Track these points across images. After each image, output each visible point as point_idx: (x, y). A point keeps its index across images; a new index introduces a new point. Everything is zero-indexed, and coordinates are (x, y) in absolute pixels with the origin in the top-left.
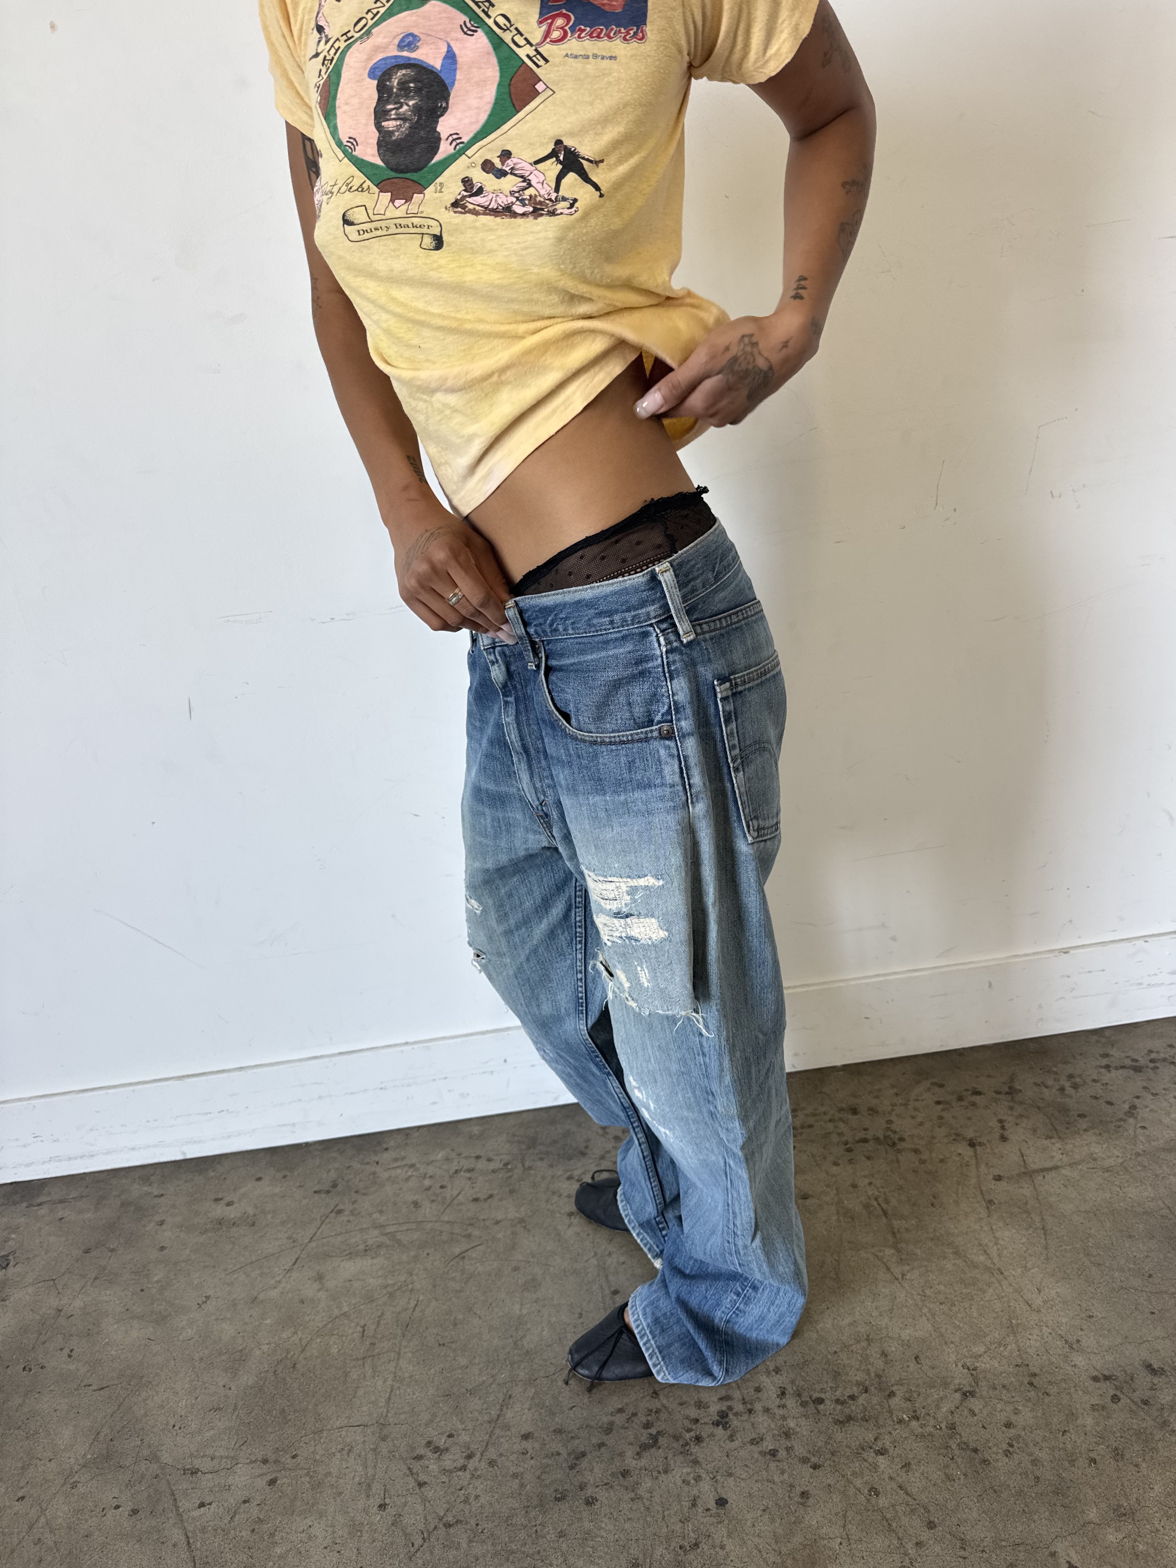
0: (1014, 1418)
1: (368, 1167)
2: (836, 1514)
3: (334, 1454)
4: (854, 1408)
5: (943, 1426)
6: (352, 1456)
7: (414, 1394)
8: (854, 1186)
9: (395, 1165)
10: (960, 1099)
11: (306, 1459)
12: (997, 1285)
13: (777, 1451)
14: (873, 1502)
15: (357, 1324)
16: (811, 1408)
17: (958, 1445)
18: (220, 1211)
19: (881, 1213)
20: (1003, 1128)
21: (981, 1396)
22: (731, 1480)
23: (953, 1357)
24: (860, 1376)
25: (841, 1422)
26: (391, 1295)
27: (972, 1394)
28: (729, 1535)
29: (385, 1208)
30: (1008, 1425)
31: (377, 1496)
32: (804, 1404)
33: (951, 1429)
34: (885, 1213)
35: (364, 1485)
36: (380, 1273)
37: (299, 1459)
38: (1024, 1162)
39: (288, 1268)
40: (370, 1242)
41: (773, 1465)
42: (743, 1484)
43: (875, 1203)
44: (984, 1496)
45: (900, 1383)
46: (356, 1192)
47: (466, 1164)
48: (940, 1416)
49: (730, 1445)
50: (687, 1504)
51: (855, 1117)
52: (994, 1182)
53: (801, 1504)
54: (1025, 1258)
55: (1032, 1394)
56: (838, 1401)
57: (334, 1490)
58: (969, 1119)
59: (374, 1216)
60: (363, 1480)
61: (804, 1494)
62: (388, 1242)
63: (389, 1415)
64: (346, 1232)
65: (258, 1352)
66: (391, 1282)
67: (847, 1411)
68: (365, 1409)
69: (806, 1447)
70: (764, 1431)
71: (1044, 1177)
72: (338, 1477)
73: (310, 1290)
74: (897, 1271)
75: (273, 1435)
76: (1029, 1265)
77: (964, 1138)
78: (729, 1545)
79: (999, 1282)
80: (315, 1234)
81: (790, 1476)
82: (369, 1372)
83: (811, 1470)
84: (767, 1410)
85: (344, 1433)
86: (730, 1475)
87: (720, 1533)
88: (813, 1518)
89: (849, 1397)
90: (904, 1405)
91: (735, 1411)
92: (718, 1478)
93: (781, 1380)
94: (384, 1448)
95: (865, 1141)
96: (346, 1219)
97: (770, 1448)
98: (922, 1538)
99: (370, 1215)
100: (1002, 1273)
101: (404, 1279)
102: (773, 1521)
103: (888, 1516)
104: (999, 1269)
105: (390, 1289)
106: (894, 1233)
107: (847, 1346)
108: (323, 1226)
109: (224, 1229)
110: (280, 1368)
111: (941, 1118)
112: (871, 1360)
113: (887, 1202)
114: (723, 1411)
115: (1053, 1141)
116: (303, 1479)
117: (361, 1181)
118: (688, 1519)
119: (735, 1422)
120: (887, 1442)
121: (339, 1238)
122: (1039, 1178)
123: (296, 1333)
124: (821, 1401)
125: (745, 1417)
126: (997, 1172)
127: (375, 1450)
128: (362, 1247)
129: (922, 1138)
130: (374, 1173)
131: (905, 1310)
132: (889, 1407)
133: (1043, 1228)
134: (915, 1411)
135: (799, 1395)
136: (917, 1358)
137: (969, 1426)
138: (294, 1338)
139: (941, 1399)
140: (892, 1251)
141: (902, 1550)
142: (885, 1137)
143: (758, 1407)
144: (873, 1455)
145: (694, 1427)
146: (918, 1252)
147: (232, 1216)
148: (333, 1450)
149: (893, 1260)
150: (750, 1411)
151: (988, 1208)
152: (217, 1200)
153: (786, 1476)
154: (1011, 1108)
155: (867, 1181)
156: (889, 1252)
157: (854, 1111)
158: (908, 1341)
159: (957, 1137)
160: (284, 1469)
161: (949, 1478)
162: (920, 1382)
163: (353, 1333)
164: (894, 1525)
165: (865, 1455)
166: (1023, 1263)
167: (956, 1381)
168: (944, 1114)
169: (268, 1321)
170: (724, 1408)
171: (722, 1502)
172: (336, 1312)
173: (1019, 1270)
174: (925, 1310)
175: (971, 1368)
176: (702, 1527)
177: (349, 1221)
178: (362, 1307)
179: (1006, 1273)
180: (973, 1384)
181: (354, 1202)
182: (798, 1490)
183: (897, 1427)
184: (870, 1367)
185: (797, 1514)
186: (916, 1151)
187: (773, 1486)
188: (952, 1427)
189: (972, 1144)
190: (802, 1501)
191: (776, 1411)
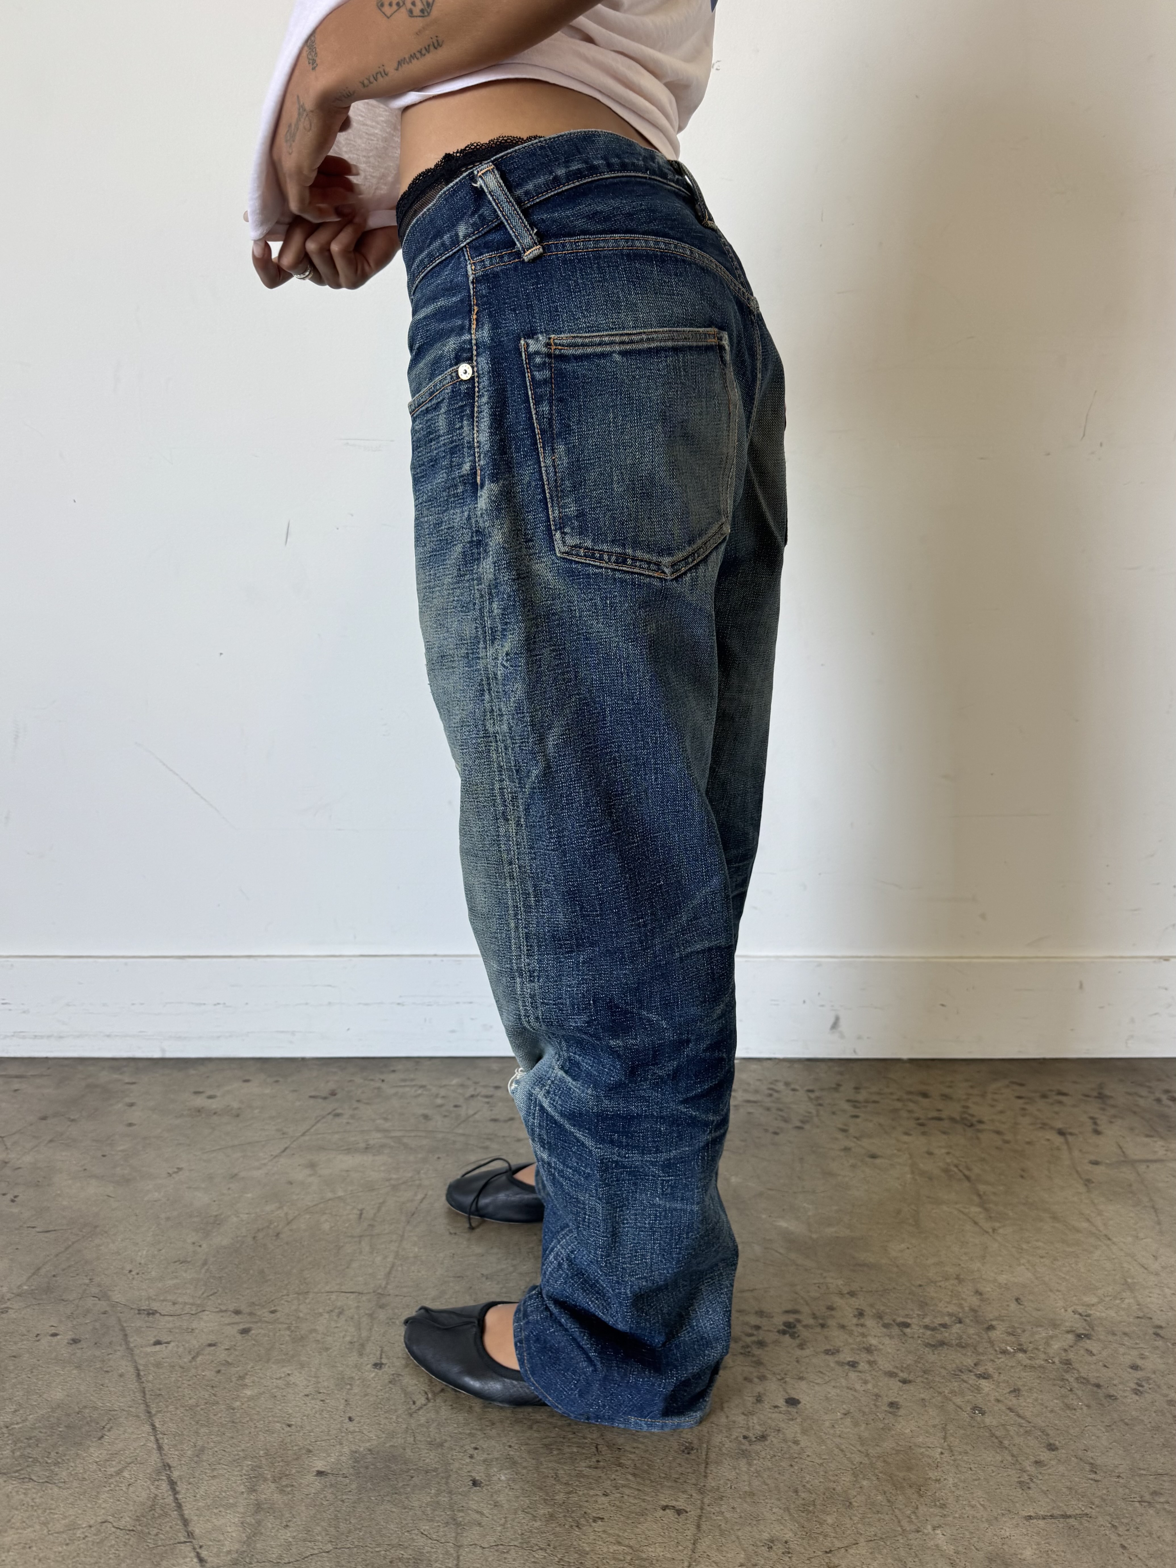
0: (1140, 1362)
1: (372, 1083)
2: (934, 1426)
3: (321, 1314)
4: (947, 1335)
5: (1056, 1360)
6: (343, 1318)
7: (419, 1272)
8: (930, 1153)
9: (403, 1084)
10: (1044, 1096)
11: (288, 1315)
12: (1104, 1248)
13: (857, 1363)
14: (979, 1419)
15: (354, 1208)
16: (896, 1330)
17: (1077, 1379)
18: (199, 1101)
19: (963, 1177)
20: (1095, 1123)
21: (1099, 1340)
22: (803, 1385)
23: (1061, 1303)
24: (952, 1309)
25: (934, 1346)
26: (395, 1188)
27: (1088, 1336)
28: (804, 1432)
29: (390, 1117)
30: (1135, 1367)
31: (371, 1356)
32: (886, 1326)
33: (1066, 1364)
34: (968, 1178)
35: (356, 1344)
36: (382, 1168)
37: (278, 1315)
38: (1123, 1152)
39: (274, 1154)
40: (371, 1142)
41: (853, 1375)
42: (817, 1388)
43: (955, 1169)
44: (1114, 1427)
45: (999, 1318)
46: (358, 1101)
47: (484, 1091)
48: (1051, 1352)
49: (799, 1353)
50: (750, 1399)
51: (927, 1100)
52: (1091, 1165)
53: (890, 1413)
54: (1135, 1230)
55: (1159, 1343)
56: (926, 1327)
57: (320, 1346)
58: (1057, 1113)
59: (378, 1122)
60: (355, 1340)
61: (892, 1404)
62: (392, 1144)
63: (389, 1287)
64: (345, 1131)
65: (235, 1219)
66: (394, 1176)
67: (939, 1337)
68: (360, 1279)
69: (893, 1363)
70: (842, 1344)
71: (1148, 1167)
72: (325, 1334)
73: (300, 1175)
74: (987, 1226)
75: (248, 1291)
76: (1141, 1235)
77: (1052, 1128)
78: (804, 1441)
79: (1108, 1246)
80: (308, 1130)
81: (874, 1387)
82: (367, 1249)
83: (901, 1384)
84: (843, 1327)
85: (333, 1297)
86: (801, 1379)
87: (792, 1430)
88: (905, 1426)
89: (940, 1325)
90: (1006, 1338)
91: (804, 1323)
92: (787, 1379)
93: (855, 1302)
94: (382, 1315)
95: (940, 1119)
96: (345, 1121)
97: (849, 1359)
98: (1042, 1458)
99: (374, 1120)
100: (1109, 1239)
101: (410, 1175)
102: (856, 1424)
103: (998, 1434)
104: (1106, 1236)
105: (393, 1182)
106: (979, 1196)
107: (935, 1282)
108: (319, 1125)
109: (203, 1115)
110: (260, 1235)
111: (1024, 1109)
112: (964, 1296)
113: (969, 1169)
114: (790, 1323)
115: (1155, 1139)
116: (282, 1332)
117: (363, 1092)
118: (752, 1413)
119: (805, 1333)
120: (990, 1368)
121: (337, 1136)
122: (1142, 1168)
123: (280, 1208)
124: (907, 1325)
125: (818, 1330)
126: (1093, 1158)
127: (371, 1316)
128: (362, 1145)
129: (1004, 1123)
130: (379, 1088)
131: (1000, 1258)
132: (989, 1338)
133: (1153, 1207)
134: (1021, 1345)
135: (880, 1317)
136: (1017, 1300)
137: (1089, 1364)
138: (278, 1212)
139: (1052, 1337)
140: (978, 1209)
141: (1018, 1466)
142: (963, 1119)
143: (831, 1322)
144: (974, 1377)
145: (755, 1333)
146: (1011, 1214)
147: (214, 1107)
148: (321, 1310)
149: (981, 1216)
150: (823, 1326)
151: (1086, 1185)
152: (197, 1093)
153: (870, 1386)
154: (1103, 1109)
155: (944, 1151)
156: (975, 1210)
157: (925, 1095)
158: (1006, 1284)
159: (1044, 1126)
160: (260, 1321)
161: (1068, 1407)
162: (1023, 1320)
163: (349, 1214)
164: (1006, 1443)
165: (964, 1377)
166: (1134, 1233)
167: (1067, 1324)
168: (1027, 1107)
169: (249, 1195)
170: (791, 1320)
171: (792, 1402)
172: (330, 1195)
173: (1130, 1239)
174: (1023, 1261)
175: (1084, 1314)
176: (769, 1421)
177: (348, 1123)
178: (360, 1194)
179: (1115, 1239)
180: (1087, 1328)
181: (356, 1109)
182: (886, 1400)
183: (1000, 1356)
184: (963, 1302)
185: (886, 1421)
186: (998, 1133)
187: (854, 1393)
188: (1068, 1363)
189: (1061, 1133)
190: (891, 1410)
191: (854, 1328)
